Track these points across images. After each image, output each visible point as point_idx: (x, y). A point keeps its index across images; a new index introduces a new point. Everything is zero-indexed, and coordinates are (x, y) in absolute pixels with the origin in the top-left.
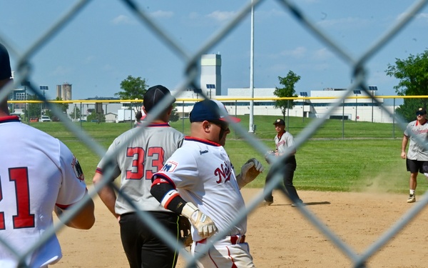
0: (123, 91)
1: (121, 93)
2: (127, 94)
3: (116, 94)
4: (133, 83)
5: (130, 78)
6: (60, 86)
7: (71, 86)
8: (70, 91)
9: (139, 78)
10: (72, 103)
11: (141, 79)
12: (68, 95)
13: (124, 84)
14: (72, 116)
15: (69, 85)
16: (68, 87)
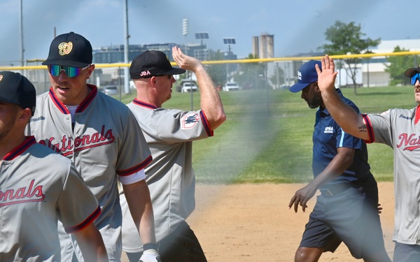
0: (330, 43)
1: (326, 46)
2: (336, 47)
3: (320, 48)
4: (343, 31)
5: (338, 24)
6: (256, 39)
7: (272, 37)
8: (272, 44)
9: (351, 24)
10: (272, 61)
11: (356, 25)
12: (269, 50)
13: (330, 33)
14: (274, 80)
15: (269, 36)
16: (268, 39)
